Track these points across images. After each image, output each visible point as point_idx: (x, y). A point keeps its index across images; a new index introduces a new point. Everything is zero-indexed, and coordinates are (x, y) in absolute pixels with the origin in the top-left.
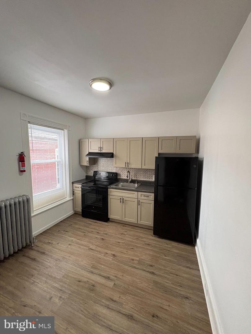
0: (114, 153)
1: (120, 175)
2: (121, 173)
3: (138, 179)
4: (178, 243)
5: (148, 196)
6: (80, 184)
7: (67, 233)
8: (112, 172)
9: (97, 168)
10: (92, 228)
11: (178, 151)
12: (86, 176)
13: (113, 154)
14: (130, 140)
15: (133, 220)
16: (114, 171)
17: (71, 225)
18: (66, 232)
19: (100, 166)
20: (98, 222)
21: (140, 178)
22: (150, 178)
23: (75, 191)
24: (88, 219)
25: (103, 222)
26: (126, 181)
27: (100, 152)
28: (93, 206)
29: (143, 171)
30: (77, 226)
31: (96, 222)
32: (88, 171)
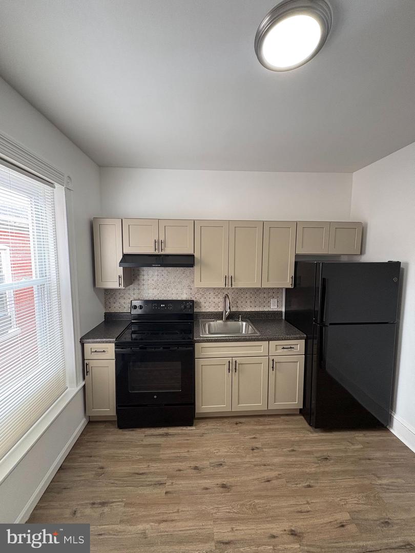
0: (197, 255)
1: (198, 304)
2: (202, 300)
3: (241, 310)
4: (364, 432)
5: (291, 348)
6: (110, 342)
7: (106, 509)
8: (179, 299)
9: (136, 291)
10: (171, 460)
11: (332, 251)
12: (106, 314)
13: (192, 256)
14: (236, 227)
15: (258, 405)
16: (184, 297)
17: (101, 472)
18: (103, 504)
19: (146, 287)
20: (172, 430)
21: (244, 306)
22: (264, 306)
23: (92, 364)
24: (139, 430)
25: (184, 428)
26: (218, 316)
27: (157, 253)
28: (155, 393)
29: (251, 293)
30: (125, 469)
31: (167, 435)
32: (112, 300)
